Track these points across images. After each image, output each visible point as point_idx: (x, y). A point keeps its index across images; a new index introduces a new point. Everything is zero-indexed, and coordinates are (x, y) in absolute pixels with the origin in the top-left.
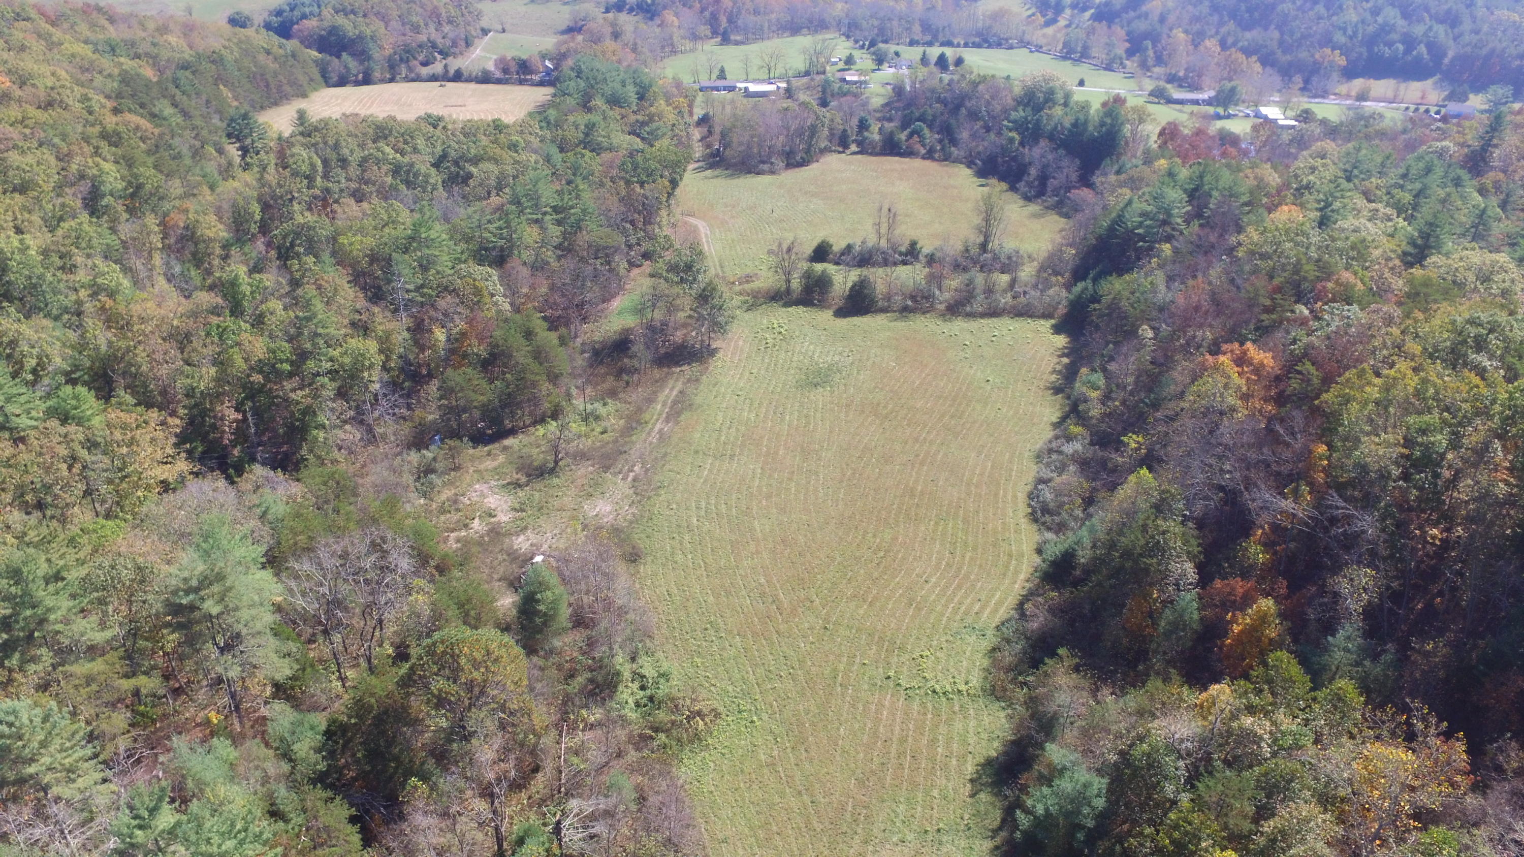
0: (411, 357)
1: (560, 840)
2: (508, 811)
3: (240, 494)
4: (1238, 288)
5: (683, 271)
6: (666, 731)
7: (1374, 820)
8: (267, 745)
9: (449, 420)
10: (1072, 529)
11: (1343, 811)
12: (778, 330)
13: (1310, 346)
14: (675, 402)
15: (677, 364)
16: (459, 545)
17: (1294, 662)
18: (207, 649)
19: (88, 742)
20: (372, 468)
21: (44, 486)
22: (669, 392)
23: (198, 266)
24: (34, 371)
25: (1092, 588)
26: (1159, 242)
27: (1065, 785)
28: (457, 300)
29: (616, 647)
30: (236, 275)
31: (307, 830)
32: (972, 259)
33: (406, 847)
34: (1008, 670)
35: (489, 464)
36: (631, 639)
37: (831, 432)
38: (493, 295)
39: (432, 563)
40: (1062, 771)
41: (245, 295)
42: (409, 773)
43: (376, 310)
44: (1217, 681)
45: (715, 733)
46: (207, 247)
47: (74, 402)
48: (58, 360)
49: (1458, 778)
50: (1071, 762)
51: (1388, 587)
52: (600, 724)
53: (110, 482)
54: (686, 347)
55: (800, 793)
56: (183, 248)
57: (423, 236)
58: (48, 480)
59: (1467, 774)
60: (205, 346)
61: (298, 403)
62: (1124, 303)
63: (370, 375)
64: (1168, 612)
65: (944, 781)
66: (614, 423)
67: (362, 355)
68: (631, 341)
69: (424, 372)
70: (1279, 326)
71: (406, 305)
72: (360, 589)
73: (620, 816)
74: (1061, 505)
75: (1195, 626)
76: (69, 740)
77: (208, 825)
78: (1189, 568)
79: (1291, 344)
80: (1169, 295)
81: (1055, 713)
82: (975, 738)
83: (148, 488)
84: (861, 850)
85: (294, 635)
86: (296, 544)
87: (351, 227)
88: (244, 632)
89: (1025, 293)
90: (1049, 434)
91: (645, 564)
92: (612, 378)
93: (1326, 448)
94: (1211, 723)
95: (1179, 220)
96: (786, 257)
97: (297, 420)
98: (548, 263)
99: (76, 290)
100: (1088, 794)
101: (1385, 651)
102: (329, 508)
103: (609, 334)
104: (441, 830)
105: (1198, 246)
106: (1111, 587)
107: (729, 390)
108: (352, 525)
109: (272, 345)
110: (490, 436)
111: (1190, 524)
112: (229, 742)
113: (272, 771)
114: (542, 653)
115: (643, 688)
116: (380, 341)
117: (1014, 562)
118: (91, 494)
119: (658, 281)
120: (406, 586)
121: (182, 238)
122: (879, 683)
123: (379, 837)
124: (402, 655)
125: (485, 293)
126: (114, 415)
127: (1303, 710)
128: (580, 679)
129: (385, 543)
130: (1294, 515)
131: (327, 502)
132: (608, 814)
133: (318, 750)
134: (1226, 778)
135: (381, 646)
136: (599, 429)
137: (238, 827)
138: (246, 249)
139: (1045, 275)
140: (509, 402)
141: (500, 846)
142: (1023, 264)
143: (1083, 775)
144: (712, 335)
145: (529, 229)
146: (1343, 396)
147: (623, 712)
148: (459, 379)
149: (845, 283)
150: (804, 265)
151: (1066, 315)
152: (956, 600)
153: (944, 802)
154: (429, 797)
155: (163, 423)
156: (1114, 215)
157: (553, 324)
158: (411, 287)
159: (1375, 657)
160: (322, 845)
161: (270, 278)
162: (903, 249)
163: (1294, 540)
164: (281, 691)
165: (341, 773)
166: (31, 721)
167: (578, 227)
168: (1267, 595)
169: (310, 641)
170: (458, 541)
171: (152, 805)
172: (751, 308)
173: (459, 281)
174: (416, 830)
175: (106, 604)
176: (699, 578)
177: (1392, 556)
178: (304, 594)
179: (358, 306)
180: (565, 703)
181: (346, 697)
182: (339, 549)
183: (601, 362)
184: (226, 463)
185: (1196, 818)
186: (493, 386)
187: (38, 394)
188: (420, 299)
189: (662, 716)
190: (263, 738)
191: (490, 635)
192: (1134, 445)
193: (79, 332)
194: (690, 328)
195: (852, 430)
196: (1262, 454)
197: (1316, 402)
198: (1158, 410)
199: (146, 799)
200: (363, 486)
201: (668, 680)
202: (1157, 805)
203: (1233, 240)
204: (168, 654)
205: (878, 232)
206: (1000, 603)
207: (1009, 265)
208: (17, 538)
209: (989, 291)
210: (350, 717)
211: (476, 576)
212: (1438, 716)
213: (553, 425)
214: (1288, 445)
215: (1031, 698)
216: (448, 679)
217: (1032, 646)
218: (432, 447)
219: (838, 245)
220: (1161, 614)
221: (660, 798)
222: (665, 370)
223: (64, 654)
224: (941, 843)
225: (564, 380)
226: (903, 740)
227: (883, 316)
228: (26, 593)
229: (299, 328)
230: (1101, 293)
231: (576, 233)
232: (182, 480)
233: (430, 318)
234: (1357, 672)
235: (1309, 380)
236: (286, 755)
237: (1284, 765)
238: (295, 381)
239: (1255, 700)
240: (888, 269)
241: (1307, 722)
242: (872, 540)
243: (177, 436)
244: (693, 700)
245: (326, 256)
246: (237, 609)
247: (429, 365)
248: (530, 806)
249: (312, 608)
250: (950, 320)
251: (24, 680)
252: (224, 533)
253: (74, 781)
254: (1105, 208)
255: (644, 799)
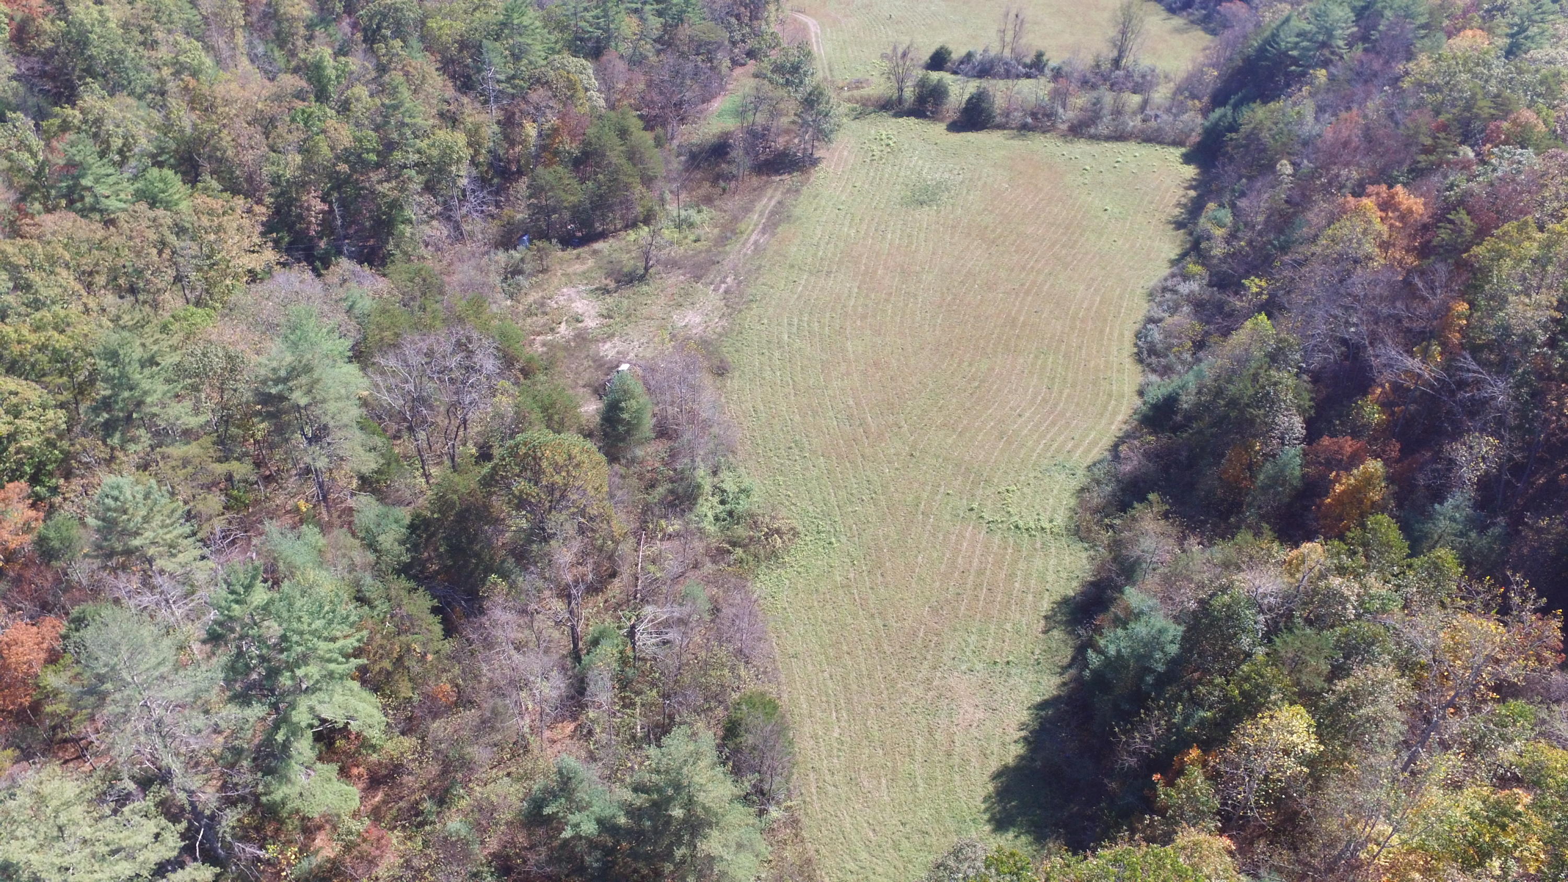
0: (501, 152)
1: (634, 644)
2: (585, 613)
3: (327, 287)
4: (1397, 124)
5: (789, 73)
6: (744, 546)
7: (1451, 688)
8: (354, 535)
9: (538, 220)
10: (1179, 373)
11: (1421, 677)
12: (886, 141)
13: (1470, 193)
14: (773, 213)
15: (777, 172)
16: (545, 349)
17: (1394, 526)
18: (296, 439)
19: (187, 521)
20: (458, 266)
21: (135, 270)
22: (768, 201)
23: (281, 47)
24: (120, 152)
25: (1192, 435)
26: (1314, 68)
27: (1140, 629)
28: (550, 93)
29: (698, 459)
30: (321, 57)
31: (392, 617)
32: (1102, 76)
33: (485, 639)
34: (1096, 511)
35: (578, 268)
36: (714, 453)
37: (933, 253)
38: (587, 90)
39: (517, 366)
40: (1138, 616)
41: (330, 79)
42: (489, 570)
43: (465, 100)
44: (1310, 540)
45: (792, 551)
46: (291, 26)
47: (161, 185)
48: (144, 141)
49: (1547, 654)
50: (1149, 607)
51: (1510, 459)
52: (678, 535)
53: (199, 269)
54: (788, 155)
55: (872, 616)
56: (266, 26)
57: (516, 22)
58: (140, 264)
59: (1559, 652)
60: (290, 132)
61: (385, 196)
62: (1265, 135)
63: (458, 170)
64: (1268, 466)
65: (1018, 616)
66: (709, 231)
67: (450, 148)
68: (730, 146)
69: (514, 169)
70: (1437, 169)
71: (496, 97)
72: (445, 388)
73: (694, 624)
74: (1169, 348)
75: (1295, 483)
76: (169, 517)
77: (298, 604)
78: (1298, 425)
79: (1447, 190)
80: (1317, 128)
81: (1139, 558)
82: (1054, 576)
83: (236, 276)
84: (929, 676)
85: (379, 430)
86: (382, 339)
87: (440, 10)
88: (331, 424)
89: (1157, 116)
90: (1166, 271)
91: (732, 378)
92: (708, 184)
93: (1467, 306)
94: (1297, 581)
95: (1341, 43)
96: (901, 62)
97: (384, 214)
98: (646, 57)
99: (158, 68)
100: (1162, 639)
101: (1494, 524)
102: (415, 305)
103: (707, 137)
104: (519, 626)
105: (1358, 74)
106: (1212, 435)
107: (830, 204)
108: (438, 323)
109: (358, 134)
110: (579, 238)
111: (1305, 377)
112: (317, 530)
113: (358, 560)
114: (623, 461)
115: (723, 502)
116: (469, 133)
117: (1113, 402)
118: (180, 281)
119: (761, 81)
120: (490, 388)
121: (265, 15)
122: (962, 515)
123: (460, 628)
124: (485, 455)
125: (579, 87)
126: (201, 200)
127: (1396, 576)
128: (661, 490)
129: (470, 342)
130: (1419, 376)
131: (413, 299)
132: (682, 622)
133: (402, 543)
134: (1304, 635)
135: (464, 445)
136: (692, 237)
137: (326, 608)
138: (331, 30)
139: (1181, 98)
140: (600, 204)
141: (576, 646)
142: (1158, 84)
143: (1159, 621)
144: (816, 143)
145: (627, 19)
146: (1497, 251)
147: (702, 525)
148: (549, 178)
149: (961, 95)
150: (919, 73)
151: (1199, 143)
152: (1048, 436)
153: (1016, 636)
154: (507, 594)
155: (249, 211)
156: (1267, 33)
157: (649, 124)
158: (502, 77)
159: (1482, 529)
160: (406, 631)
161: (355, 62)
162: (1028, 61)
163: (1415, 402)
164: (367, 483)
165: (424, 566)
166: (134, 497)
167: (680, 19)
168: (1376, 456)
169: (396, 437)
170: (544, 344)
171: (247, 582)
172: (859, 116)
173: (552, 73)
174: (494, 624)
175: (199, 391)
176: (786, 396)
177: (1520, 427)
178: (389, 390)
179: (447, 96)
180: (644, 513)
181: (429, 493)
182: (424, 347)
183: (698, 167)
184: (313, 255)
185: (1269, 672)
186: (584, 186)
187: (126, 175)
188: (511, 90)
189: (741, 531)
190: (350, 528)
191: (573, 441)
192: (1255, 289)
193: (164, 113)
194: (793, 135)
195: (956, 253)
196: (1395, 308)
197: (1465, 255)
198: (1286, 254)
199: (242, 576)
200: (449, 284)
201: (748, 497)
202: (1231, 657)
203: (1400, 68)
204: (258, 442)
205: (1003, 40)
206: (1094, 443)
207: (1142, 85)
208: (112, 321)
209: (1118, 112)
210: (433, 513)
211: (561, 382)
212: (1538, 591)
213: (645, 231)
214: (1425, 300)
215: (1115, 541)
216: (530, 481)
217: (1122, 490)
218: (520, 248)
219: (957, 53)
220: (1261, 467)
221: (734, 610)
222: (765, 178)
223: (161, 436)
224: (1009, 675)
225: (660, 183)
226: (981, 572)
227: (1000, 133)
228: (123, 375)
229: (385, 117)
230: (1240, 121)
231: (677, 25)
232: (269, 271)
233: (521, 111)
234: (1460, 543)
235: (1461, 231)
236: (371, 545)
237: (1366, 627)
238: (382, 173)
239: (1346, 561)
240: (1010, 82)
241: (1398, 588)
242: (967, 369)
243: (263, 224)
244: (772, 518)
245: (414, 41)
246: (324, 401)
247: (519, 161)
248: (606, 609)
249: (398, 404)
250: (1071, 142)
251: (125, 459)
252: (311, 326)
253: (174, 556)
254: (1258, 25)
255: (718, 610)
